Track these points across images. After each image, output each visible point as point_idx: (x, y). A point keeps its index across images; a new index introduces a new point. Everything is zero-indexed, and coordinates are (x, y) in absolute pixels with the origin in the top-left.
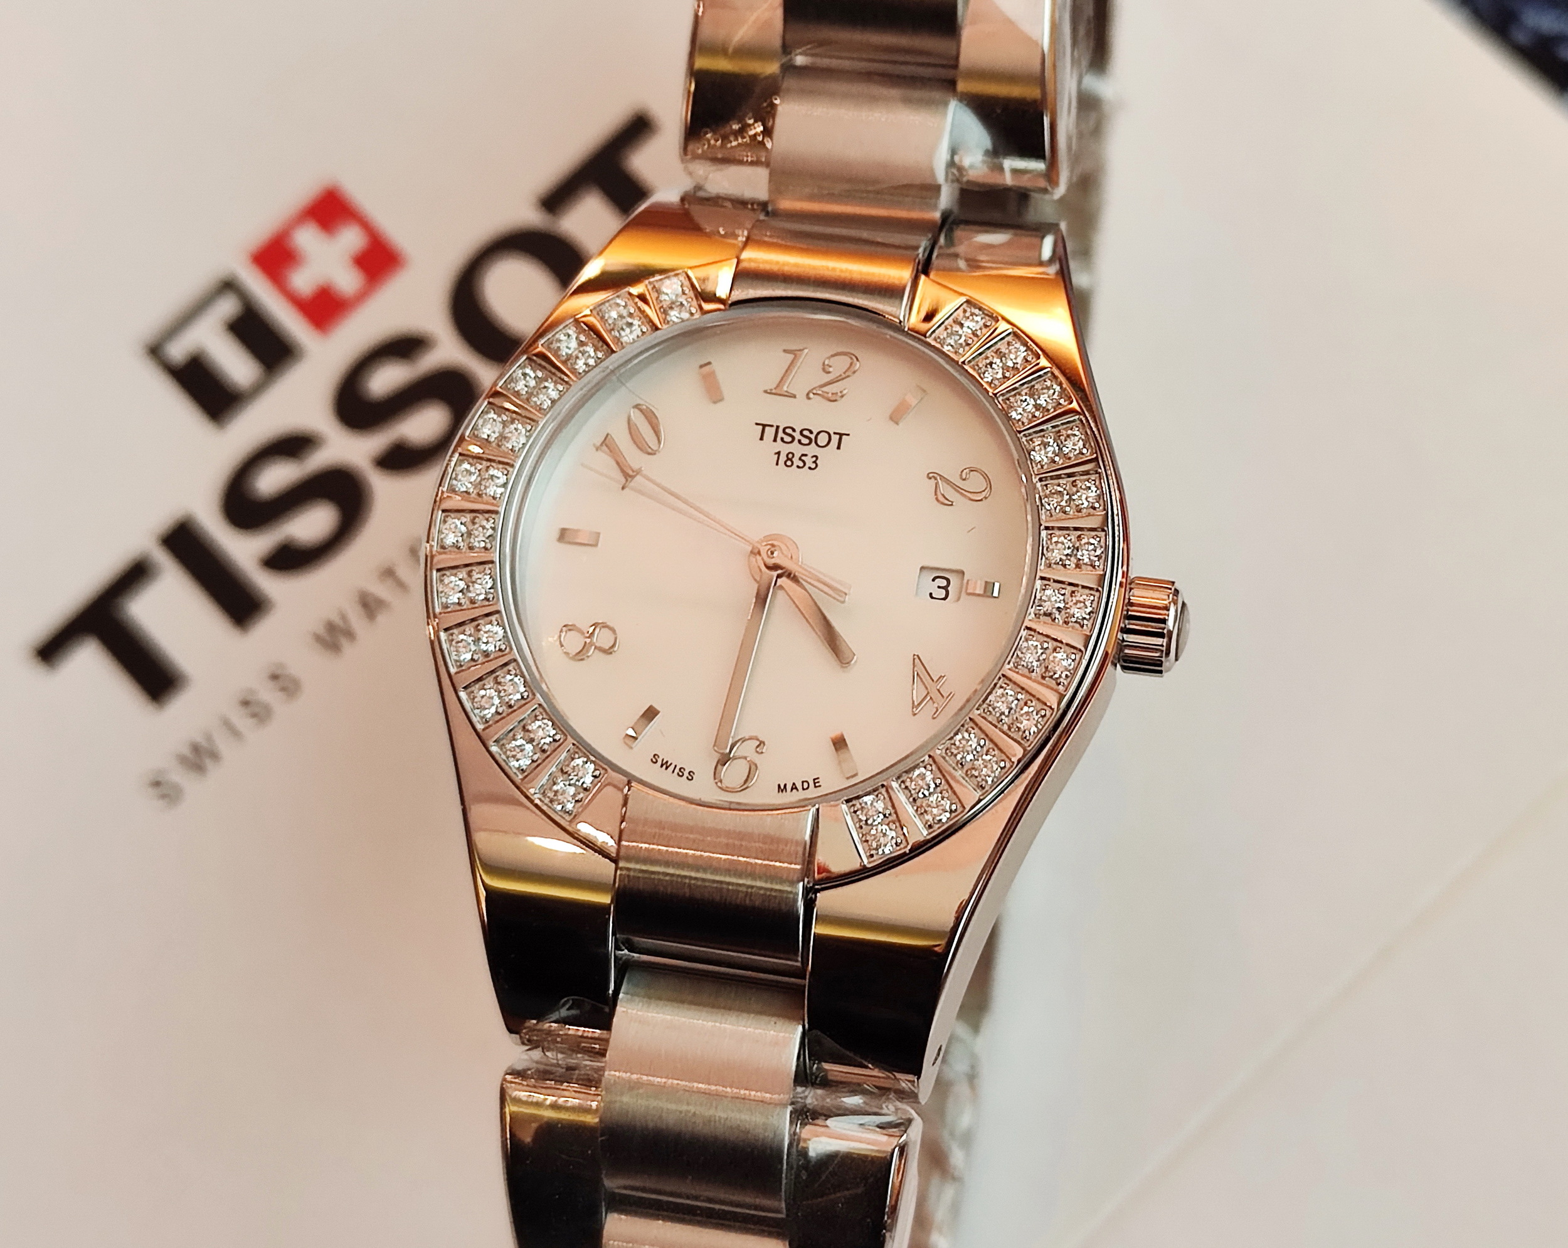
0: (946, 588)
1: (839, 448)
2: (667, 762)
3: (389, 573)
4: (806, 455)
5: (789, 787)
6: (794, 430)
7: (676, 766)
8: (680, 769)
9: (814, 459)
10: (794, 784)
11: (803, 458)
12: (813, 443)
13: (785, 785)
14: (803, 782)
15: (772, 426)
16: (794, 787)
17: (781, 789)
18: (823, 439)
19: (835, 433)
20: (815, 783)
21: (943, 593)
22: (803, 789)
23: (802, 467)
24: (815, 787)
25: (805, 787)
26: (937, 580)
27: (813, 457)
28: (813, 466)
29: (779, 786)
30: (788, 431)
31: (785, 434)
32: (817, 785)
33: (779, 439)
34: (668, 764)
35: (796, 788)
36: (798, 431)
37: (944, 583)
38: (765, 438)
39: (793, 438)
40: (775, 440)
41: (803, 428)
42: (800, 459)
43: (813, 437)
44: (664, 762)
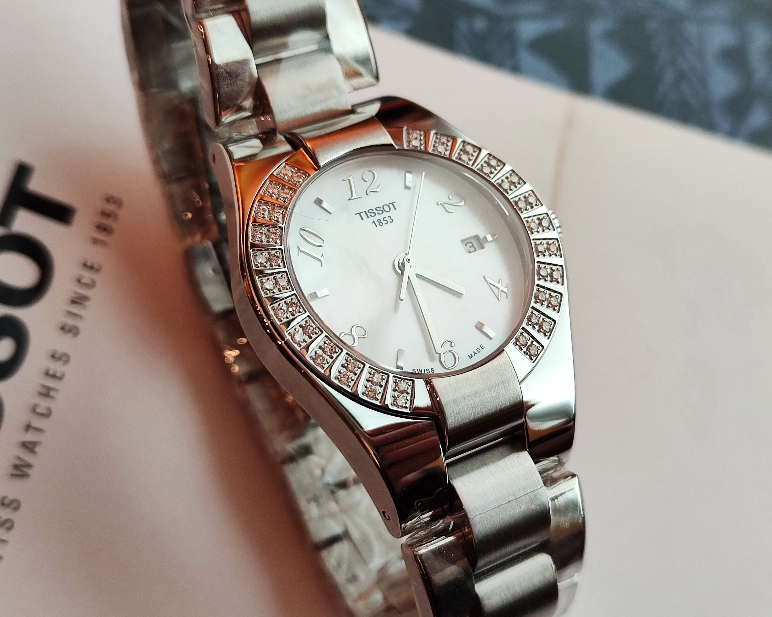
0: (473, 246)
1: (395, 209)
2: (420, 370)
3: (28, 427)
4: (385, 218)
5: (473, 355)
6: (373, 210)
7: (424, 370)
8: (427, 370)
9: (389, 218)
10: (474, 352)
11: (385, 219)
12: (384, 212)
13: (471, 354)
14: (477, 350)
15: (363, 212)
16: (475, 354)
17: (471, 357)
18: (386, 208)
19: (389, 204)
20: (481, 347)
21: (473, 249)
22: (479, 352)
23: (387, 223)
24: (483, 349)
25: (479, 351)
26: (468, 244)
27: (388, 217)
28: (391, 221)
29: (469, 356)
30: (370, 211)
31: (370, 213)
32: (483, 348)
33: (369, 216)
34: (421, 370)
35: (476, 353)
36: (374, 209)
37: (471, 245)
38: (363, 218)
39: (375, 213)
40: (368, 217)
41: (376, 207)
42: (384, 220)
43: (382, 209)
44: (419, 370)
